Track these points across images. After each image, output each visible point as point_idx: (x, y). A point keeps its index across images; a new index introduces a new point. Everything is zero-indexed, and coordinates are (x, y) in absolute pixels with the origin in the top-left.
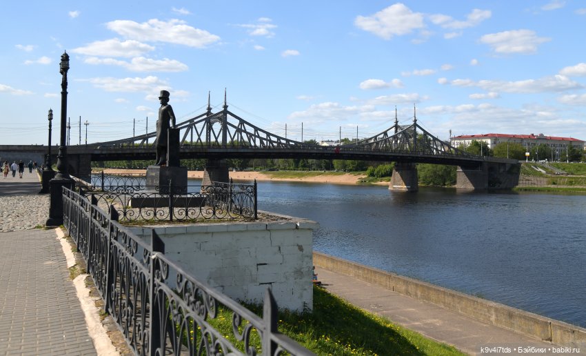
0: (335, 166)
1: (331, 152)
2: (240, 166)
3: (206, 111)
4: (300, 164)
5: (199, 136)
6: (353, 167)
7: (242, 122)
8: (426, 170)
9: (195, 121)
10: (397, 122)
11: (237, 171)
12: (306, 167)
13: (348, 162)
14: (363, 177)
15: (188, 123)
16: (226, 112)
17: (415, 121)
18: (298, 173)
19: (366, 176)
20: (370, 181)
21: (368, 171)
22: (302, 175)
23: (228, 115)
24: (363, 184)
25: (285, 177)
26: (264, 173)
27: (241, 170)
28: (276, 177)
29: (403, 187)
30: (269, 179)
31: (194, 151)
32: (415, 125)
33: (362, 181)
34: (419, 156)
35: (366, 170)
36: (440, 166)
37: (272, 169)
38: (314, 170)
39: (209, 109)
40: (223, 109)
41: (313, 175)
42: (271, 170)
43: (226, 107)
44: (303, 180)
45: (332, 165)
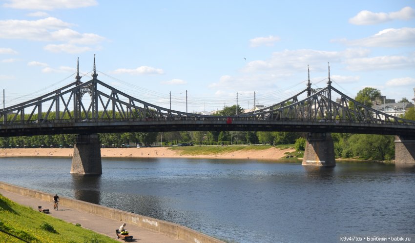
0: (260, 138)
1: (221, 123)
2: (144, 141)
3: (75, 80)
4: (220, 137)
5: (66, 106)
6: (281, 139)
7: (115, 91)
8: (360, 141)
9: (62, 91)
10: (309, 85)
11: (141, 146)
12: (227, 140)
13: (275, 133)
14: (291, 151)
15: (54, 95)
16: (95, 81)
17: (330, 83)
18: (214, 149)
19: (294, 150)
20: (297, 157)
21: (297, 144)
22: (219, 151)
23: (98, 84)
24: (290, 160)
25: (198, 153)
26: (174, 149)
27: (146, 146)
28: (187, 153)
29: (317, 162)
30: (178, 156)
31: (59, 125)
32: (330, 88)
33: (289, 156)
34: (335, 124)
35: (294, 142)
36: (375, 136)
37: (186, 143)
38: (237, 143)
39: (78, 78)
40: (92, 78)
41: (232, 150)
42: (183, 145)
43: (95, 75)
44: (219, 156)
45: (257, 138)
